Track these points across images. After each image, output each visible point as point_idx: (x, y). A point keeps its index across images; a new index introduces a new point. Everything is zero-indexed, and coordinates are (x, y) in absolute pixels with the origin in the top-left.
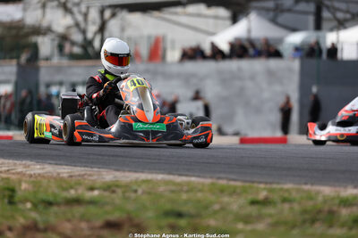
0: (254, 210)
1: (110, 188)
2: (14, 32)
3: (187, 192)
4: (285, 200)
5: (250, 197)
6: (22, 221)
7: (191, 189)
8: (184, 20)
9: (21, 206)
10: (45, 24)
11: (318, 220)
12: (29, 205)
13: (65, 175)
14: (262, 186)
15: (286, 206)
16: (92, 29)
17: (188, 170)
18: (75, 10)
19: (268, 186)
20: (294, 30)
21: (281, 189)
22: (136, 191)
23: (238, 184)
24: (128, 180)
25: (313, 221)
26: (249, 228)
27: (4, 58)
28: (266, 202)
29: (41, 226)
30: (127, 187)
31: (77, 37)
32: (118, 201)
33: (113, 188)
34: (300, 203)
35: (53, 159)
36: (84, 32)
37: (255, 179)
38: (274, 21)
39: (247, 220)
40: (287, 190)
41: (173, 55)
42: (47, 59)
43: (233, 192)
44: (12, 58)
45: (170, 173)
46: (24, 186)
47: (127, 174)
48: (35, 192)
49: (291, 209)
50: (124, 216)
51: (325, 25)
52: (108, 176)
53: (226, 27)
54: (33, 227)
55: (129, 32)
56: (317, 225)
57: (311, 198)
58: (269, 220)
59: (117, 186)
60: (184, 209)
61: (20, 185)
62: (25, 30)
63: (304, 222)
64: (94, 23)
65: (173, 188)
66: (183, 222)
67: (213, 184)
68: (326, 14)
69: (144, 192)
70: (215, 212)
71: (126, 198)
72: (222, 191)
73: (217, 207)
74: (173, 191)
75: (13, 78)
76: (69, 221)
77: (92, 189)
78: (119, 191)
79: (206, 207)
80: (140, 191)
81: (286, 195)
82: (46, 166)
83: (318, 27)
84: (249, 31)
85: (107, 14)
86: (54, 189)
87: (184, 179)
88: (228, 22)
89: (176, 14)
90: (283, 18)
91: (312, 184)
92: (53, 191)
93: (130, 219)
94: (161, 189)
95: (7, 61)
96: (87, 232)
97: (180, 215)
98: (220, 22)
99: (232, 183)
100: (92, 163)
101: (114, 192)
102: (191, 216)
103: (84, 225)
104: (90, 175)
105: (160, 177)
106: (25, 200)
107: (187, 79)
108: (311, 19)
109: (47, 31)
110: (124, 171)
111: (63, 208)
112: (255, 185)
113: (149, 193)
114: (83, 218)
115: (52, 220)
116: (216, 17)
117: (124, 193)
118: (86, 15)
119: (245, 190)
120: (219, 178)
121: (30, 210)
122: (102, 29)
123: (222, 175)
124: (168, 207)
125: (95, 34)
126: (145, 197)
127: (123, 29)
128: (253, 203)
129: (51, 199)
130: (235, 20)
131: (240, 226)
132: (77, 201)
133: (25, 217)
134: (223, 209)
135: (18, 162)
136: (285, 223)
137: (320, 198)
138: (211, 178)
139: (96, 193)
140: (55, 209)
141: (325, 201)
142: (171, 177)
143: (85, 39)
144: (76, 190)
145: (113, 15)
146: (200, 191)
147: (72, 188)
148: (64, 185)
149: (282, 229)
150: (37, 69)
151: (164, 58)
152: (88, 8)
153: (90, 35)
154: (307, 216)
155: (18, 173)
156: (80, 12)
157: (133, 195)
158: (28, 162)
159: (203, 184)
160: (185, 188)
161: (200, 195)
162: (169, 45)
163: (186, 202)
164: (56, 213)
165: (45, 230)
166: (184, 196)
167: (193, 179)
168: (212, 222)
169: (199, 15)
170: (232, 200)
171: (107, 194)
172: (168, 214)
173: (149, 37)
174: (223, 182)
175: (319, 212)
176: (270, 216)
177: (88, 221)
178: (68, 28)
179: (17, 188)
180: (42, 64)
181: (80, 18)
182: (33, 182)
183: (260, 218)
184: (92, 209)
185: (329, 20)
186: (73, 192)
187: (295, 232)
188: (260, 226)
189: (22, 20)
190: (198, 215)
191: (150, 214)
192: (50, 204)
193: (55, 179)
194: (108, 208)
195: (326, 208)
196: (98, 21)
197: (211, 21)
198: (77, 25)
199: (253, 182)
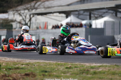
0: (66, 70)
1: (27, 64)
2: (6, 21)
3: (49, 65)
4: (75, 67)
5: (66, 66)
6: (2, 74)
7: (50, 64)
8: (53, 17)
9: (2, 70)
10: (14, 19)
11: (84, 73)
12: (4, 69)
13: (16, 61)
14: (70, 63)
15: (76, 69)
16: (27, 20)
17: (50, 59)
18: (23, 15)
19: (71, 63)
20: (83, 20)
21: (75, 64)
22: (35, 65)
23: (63, 63)
24: (33, 62)
25: (83, 73)
26: (65, 75)
27: (3, 29)
28: (70, 68)
29: (7, 75)
30: (32, 64)
31: (23, 23)
32: (29, 68)
33: (29, 64)
34: (79, 68)
35: (13, 57)
36: (25, 21)
37: (68, 61)
38: (78, 17)
39: (64, 73)
40: (76, 65)
41: (50, 27)
42: (15, 29)
43: (62, 65)
44: (5, 29)
45: (45, 60)
46: (4, 64)
47: (33, 60)
48: (6, 66)
49: (77, 70)
50: (31, 72)
51: (92, 18)
52: (28, 61)
53: (64, 19)
54: (5, 76)
55: (38, 21)
56: (84, 74)
57: (83, 67)
58: (70, 73)
59: (30, 64)
60: (47, 70)
61: (3, 64)
62: (9, 21)
63: (80, 73)
64: (28, 19)
65: (45, 64)
66: (46, 74)
67: (56, 63)
68: (92, 15)
69: (37, 66)
70: (56, 71)
71: (32, 67)
72: (58, 65)
73: (56, 69)
74: (45, 65)
75: (6, 34)
76: (15, 74)
77: (23, 65)
78: (30, 65)
79: (53, 69)
80: (36, 65)
81: (76, 66)
82: (11, 58)
83: (90, 19)
84: (71, 20)
85: (32, 16)
86: (12, 65)
87: (49, 62)
88: (65, 18)
89: (51, 16)
90: (80, 17)
91: (84, 63)
92: (12, 66)
93: (32, 73)
94: (42, 64)
95: (4, 29)
96: (20, 77)
97: (46, 72)
98: (63, 18)
99: (62, 63)
100: (24, 57)
101: (28, 65)
102: (49, 72)
103: (19, 75)
104: (23, 61)
105: (42, 61)
106: (4, 68)
107: (54, 34)
108: (88, 17)
109: (15, 21)
110: (32, 60)
111: (14, 70)
112: (68, 63)
113: (38, 66)
114: (19, 73)
115: (11, 73)
116: (62, 17)
117: (31, 66)
118: (26, 17)
119: (65, 64)
120: (58, 61)
121: (5, 71)
122: (30, 20)
123: (59, 61)
124: (43, 69)
125: (28, 21)
126: (37, 67)
127: (36, 20)
128: (67, 68)
129: (11, 68)
130: (67, 17)
131: (63, 74)
132: (18, 68)
133: (3, 73)
134: (58, 70)
135: (3, 58)
136: (75, 74)
137: (85, 67)
138: (56, 61)
139: (24, 66)
140: (12, 70)
141: (87, 67)
142: (45, 61)
143: (25, 23)
144: (18, 65)
145: (33, 16)
146: (52, 65)
147: (17, 64)
148: (15, 64)
149: (74, 75)
150: (12, 32)
151: (47, 28)
152: (26, 14)
153: (27, 22)
154: (81, 72)
155: (3, 61)
156: (24, 16)
157: (34, 66)
158: (6, 58)
159: (54, 63)
160: (48, 64)
161: (52, 66)
162: (49, 25)
163: (48, 68)
164: (12, 72)
165: (8, 76)
166: (48, 66)
167: (51, 62)
168: (55, 73)
169: (57, 16)
170: (61, 67)
171: (27, 66)
172: (42, 71)
173: (43, 22)
174: (59, 62)
175: (85, 70)
176: (71, 72)
177: (20, 74)
178: (21, 20)
179: (1, 65)
180: (13, 30)
181: (24, 17)
182: (7, 63)
183: (68, 72)
184: (22, 70)
185: (93, 17)
186: (17, 66)
187: (78, 76)
188: (68, 75)
189: (8, 18)
190: (51, 72)
191: (38, 71)
192: (10, 69)
193: (13, 62)
194: (26, 70)
195: (87, 69)
196: (29, 18)
197: (60, 18)
198: (23, 19)
199: (67, 62)
